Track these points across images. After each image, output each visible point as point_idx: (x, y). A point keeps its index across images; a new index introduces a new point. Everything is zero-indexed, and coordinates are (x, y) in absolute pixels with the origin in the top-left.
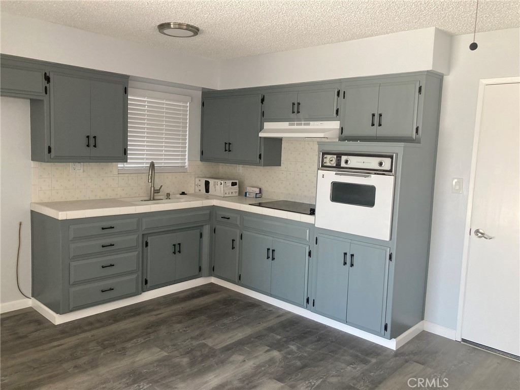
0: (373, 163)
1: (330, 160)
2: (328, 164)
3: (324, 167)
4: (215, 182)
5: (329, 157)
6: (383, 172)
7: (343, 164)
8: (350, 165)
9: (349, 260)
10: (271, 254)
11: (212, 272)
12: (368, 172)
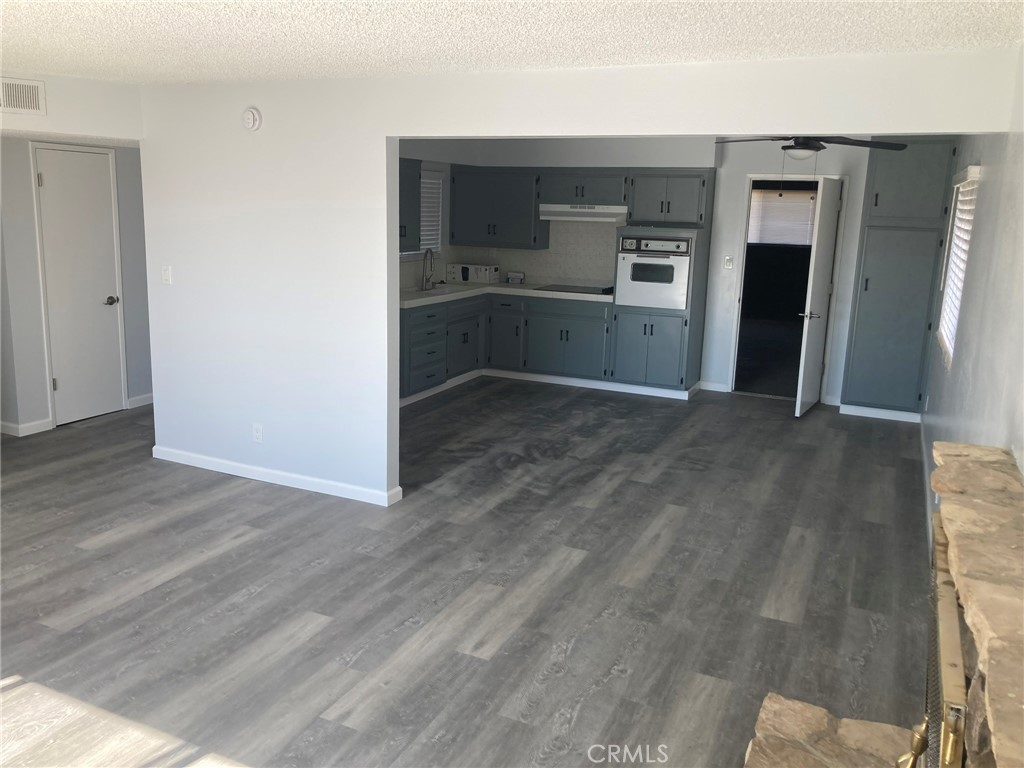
0: (671, 246)
1: (631, 244)
2: (628, 247)
3: (625, 250)
4: (477, 269)
5: (629, 241)
6: (682, 254)
7: (643, 248)
8: (651, 247)
9: (649, 330)
10: (565, 335)
11: (489, 363)
12: (667, 254)
